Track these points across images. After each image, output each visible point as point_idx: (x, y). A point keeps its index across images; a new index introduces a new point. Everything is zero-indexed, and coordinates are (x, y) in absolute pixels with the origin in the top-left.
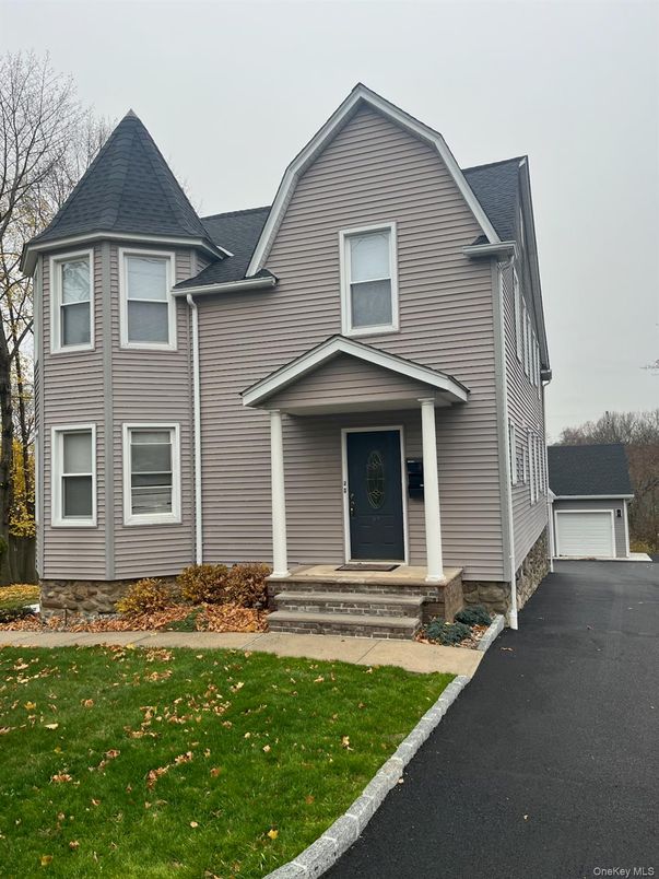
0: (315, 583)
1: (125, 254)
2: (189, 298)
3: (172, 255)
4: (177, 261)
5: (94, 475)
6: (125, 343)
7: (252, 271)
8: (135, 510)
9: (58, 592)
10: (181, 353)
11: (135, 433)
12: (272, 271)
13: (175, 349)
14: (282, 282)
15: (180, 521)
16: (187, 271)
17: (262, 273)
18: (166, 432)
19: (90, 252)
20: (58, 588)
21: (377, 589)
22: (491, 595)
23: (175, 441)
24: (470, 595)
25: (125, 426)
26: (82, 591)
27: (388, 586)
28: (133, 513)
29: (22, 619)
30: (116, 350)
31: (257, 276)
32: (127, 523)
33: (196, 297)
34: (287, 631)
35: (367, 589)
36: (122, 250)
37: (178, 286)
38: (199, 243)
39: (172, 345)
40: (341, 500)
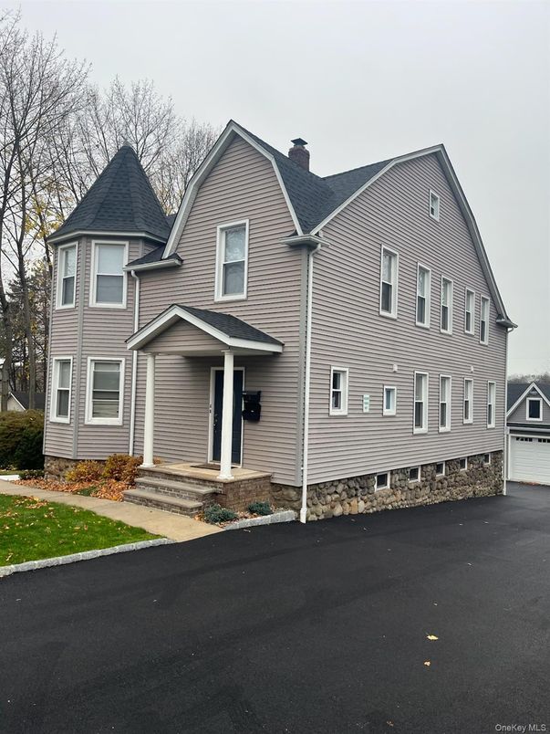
0: (161, 473)
1: (96, 244)
2: (133, 273)
3: (127, 243)
4: (130, 248)
5: (70, 389)
6: (93, 303)
7: (166, 255)
8: (95, 414)
9: (52, 464)
10: (129, 310)
11: (97, 363)
12: (180, 255)
13: (125, 307)
14: (185, 262)
15: (121, 424)
16: (136, 254)
17: (174, 256)
18: (118, 364)
19: (76, 243)
20: (51, 462)
21: (192, 481)
22: (288, 495)
23: (122, 369)
24: (276, 494)
25: (89, 358)
26: (63, 464)
27: (198, 479)
28: (93, 416)
29: (35, 478)
30: (86, 308)
31: (169, 258)
32: (86, 423)
33: (137, 273)
34: (131, 502)
35: (187, 480)
36: (94, 242)
37: (129, 265)
38: (143, 235)
39: (123, 306)
40: (208, 417)
